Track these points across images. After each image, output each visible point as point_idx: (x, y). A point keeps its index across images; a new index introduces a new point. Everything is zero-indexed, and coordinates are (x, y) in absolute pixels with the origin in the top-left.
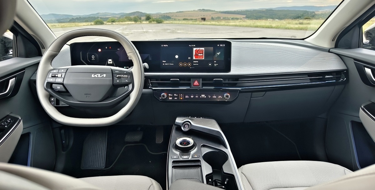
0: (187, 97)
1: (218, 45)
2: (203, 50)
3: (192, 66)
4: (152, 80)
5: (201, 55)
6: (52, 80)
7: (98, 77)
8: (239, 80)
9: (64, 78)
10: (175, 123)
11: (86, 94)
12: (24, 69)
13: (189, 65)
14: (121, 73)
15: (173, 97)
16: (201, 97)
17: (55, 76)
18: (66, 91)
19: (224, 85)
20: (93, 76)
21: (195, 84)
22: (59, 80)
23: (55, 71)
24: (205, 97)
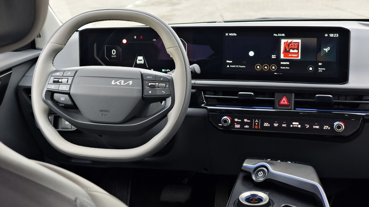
0: (266, 124)
1: (326, 35)
2: (299, 43)
3: (278, 70)
4: (207, 93)
5: (296, 51)
6: (53, 87)
7: (121, 85)
8: (363, 99)
9: (71, 85)
10: (242, 168)
11: (102, 111)
12: (10, 69)
13: (273, 69)
14: (156, 79)
15: (242, 124)
16: (291, 126)
17: (58, 82)
18: (72, 104)
19: (336, 107)
20: (113, 83)
21: (282, 102)
22: (64, 88)
23: (58, 74)
24: (299, 126)
